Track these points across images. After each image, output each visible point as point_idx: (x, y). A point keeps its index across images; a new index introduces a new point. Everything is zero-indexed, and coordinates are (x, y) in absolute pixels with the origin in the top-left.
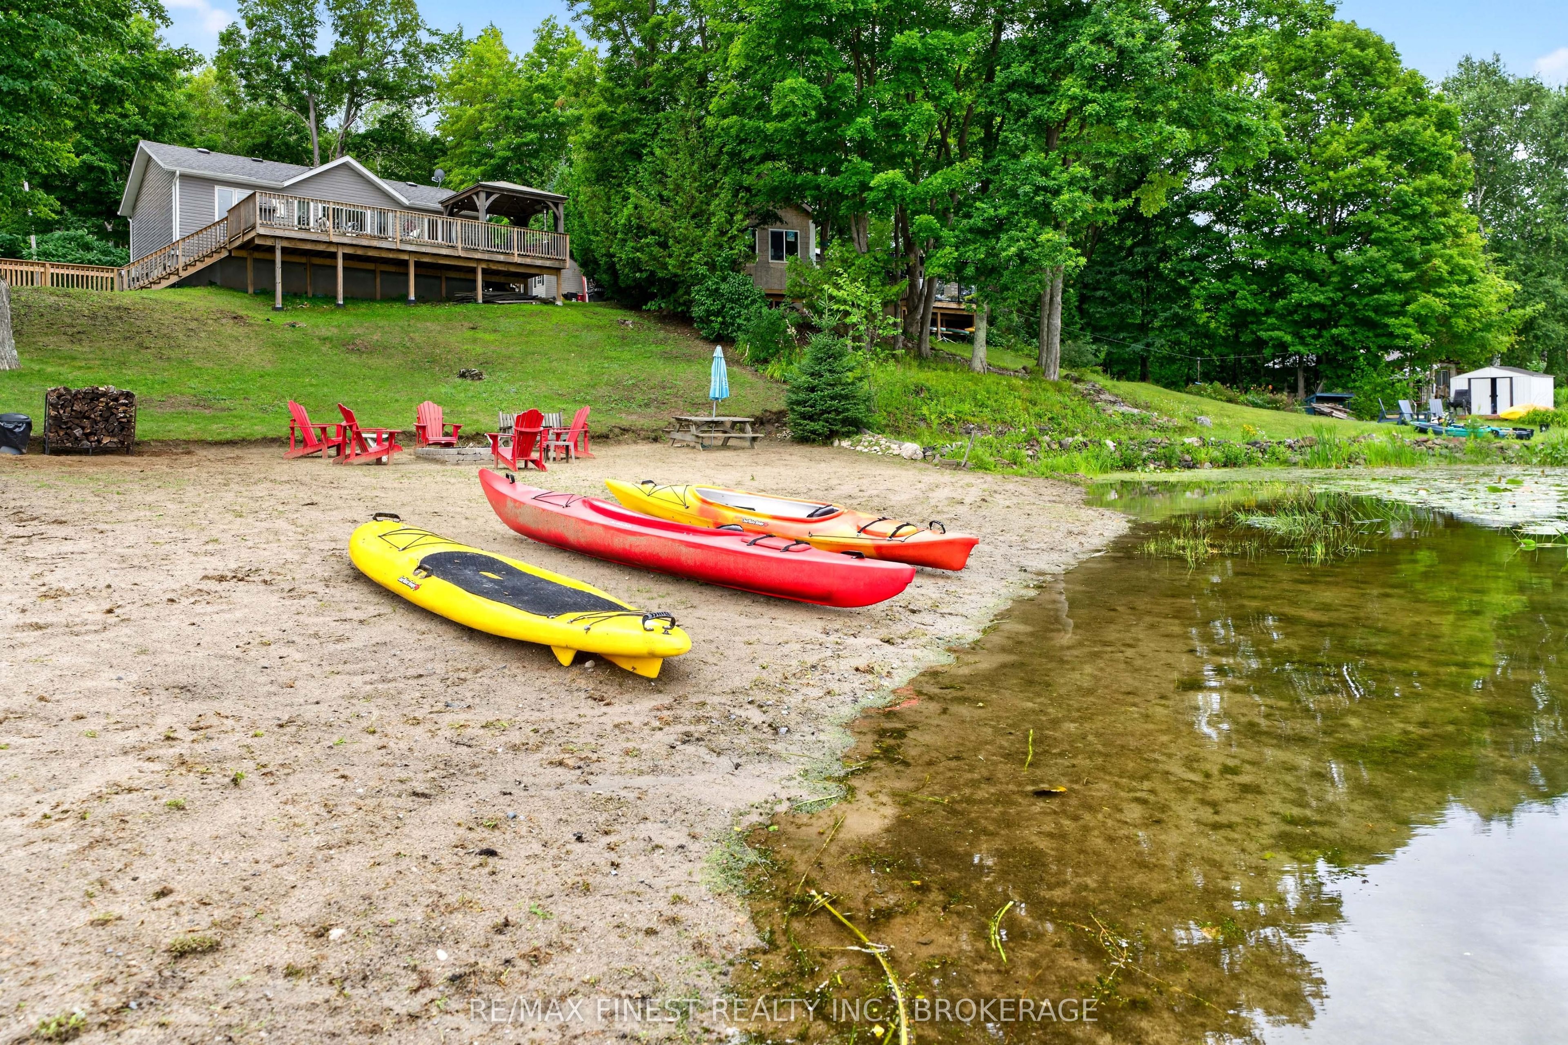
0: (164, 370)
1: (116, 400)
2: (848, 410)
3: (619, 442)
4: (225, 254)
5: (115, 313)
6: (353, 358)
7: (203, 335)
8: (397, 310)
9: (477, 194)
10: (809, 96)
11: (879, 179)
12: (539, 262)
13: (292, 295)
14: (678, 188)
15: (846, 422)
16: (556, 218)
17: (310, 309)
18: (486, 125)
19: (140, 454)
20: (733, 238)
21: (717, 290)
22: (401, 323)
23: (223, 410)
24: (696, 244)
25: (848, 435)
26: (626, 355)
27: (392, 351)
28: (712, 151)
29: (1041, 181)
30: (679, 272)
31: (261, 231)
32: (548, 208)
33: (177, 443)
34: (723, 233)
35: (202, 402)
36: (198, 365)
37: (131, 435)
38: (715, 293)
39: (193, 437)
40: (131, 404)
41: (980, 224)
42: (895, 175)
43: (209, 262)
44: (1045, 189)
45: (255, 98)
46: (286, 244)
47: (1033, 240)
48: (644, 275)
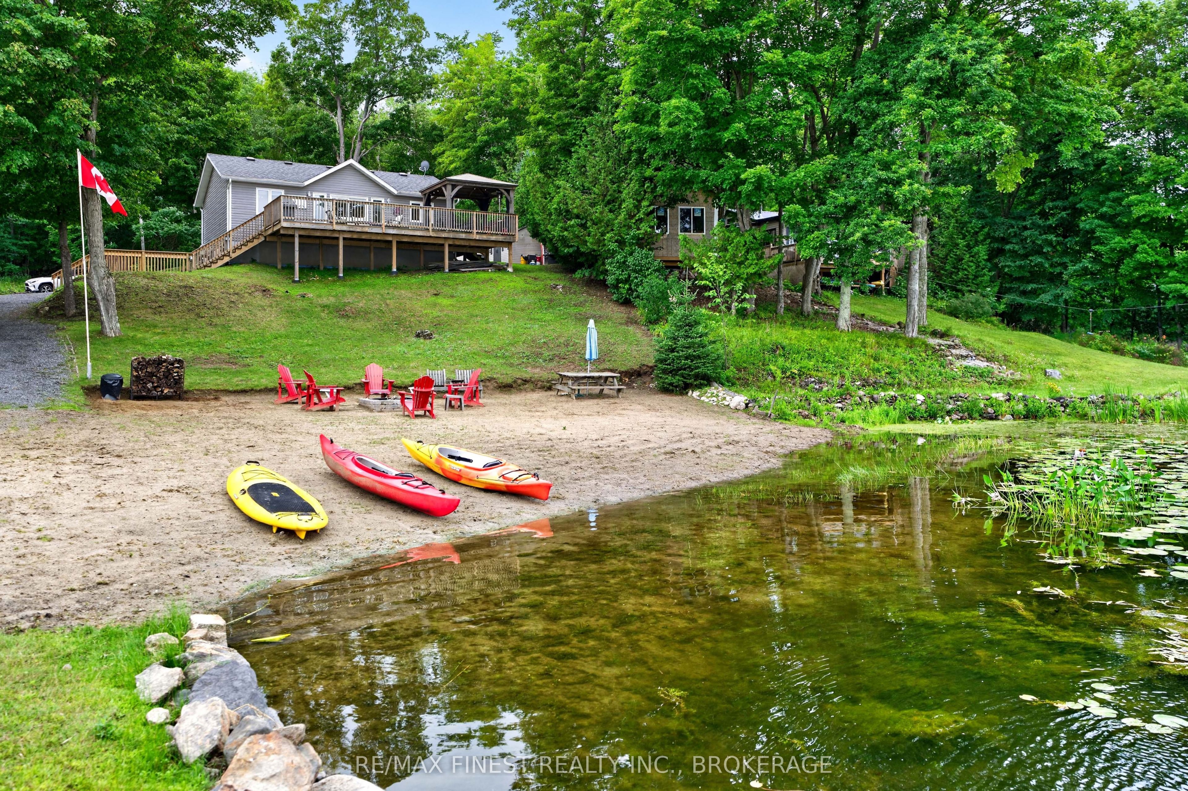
0: (212, 334)
1: (172, 364)
2: (698, 367)
3: (520, 390)
4: (262, 239)
5: (183, 290)
6: (342, 322)
7: (240, 305)
8: (381, 281)
9: (445, 186)
10: (690, 111)
11: (749, 174)
12: (493, 238)
13: (308, 269)
14: (595, 181)
15: (697, 377)
16: (508, 203)
17: (320, 281)
18: (470, 114)
19: (187, 400)
20: (641, 220)
21: (624, 262)
22: (382, 291)
23: (244, 366)
24: (609, 224)
25: (699, 387)
26: (549, 317)
27: (371, 316)
28: (624, 151)
29: (883, 174)
30: (595, 247)
31: (285, 224)
32: (502, 194)
33: (210, 392)
34: (631, 217)
35: (232, 360)
36: (234, 329)
37: (181, 387)
38: (623, 265)
39: (221, 388)
40: (181, 367)
41: (832, 209)
42: (762, 169)
43: (251, 245)
44: (885, 181)
45: (297, 100)
46: (302, 233)
47: (876, 225)
48: (571, 250)
